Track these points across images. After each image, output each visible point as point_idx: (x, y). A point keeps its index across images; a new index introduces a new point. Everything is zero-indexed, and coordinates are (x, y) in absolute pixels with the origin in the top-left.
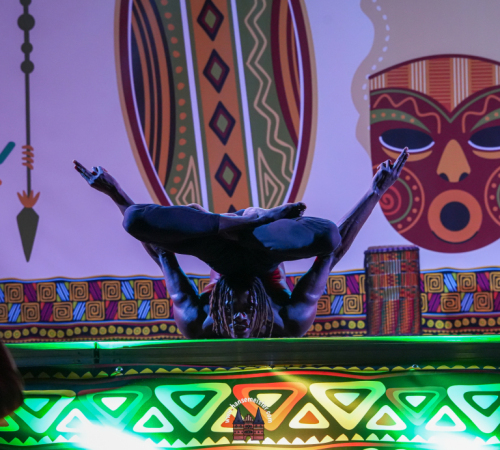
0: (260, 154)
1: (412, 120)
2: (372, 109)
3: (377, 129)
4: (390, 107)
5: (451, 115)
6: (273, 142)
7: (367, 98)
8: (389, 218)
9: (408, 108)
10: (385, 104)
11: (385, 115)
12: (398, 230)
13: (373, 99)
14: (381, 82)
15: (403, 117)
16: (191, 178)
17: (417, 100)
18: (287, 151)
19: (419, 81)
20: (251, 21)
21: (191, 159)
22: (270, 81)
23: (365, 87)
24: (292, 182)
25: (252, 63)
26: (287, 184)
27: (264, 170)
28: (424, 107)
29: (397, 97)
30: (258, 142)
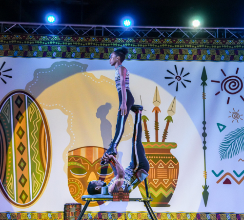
0: (33, 174)
1: (81, 165)
2: (69, 161)
3: (70, 168)
4: (74, 161)
5: (92, 164)
6: (38, 171)
7: (67, 158)
8: (72, 195)
9: (79, 162)
10: (72, 160)
11: (72, 163)
12: (75, 199)
13: (69, 159)
14: (72, 154)
15: (78, 164)
16: (11, 181)
17: (82, 159)
18: (42, 174)
19: (83, 154)
20: (33, 134)
21: (12, 175)
22: (38, 152)
23: (67, 155)
24: (43, 183)
25: (33, 147)
26: (41, 184)
27: (34, 179)
28: (84, 162)
29: (76, 158)
30: (33, 171)
